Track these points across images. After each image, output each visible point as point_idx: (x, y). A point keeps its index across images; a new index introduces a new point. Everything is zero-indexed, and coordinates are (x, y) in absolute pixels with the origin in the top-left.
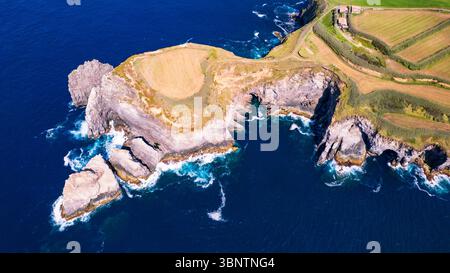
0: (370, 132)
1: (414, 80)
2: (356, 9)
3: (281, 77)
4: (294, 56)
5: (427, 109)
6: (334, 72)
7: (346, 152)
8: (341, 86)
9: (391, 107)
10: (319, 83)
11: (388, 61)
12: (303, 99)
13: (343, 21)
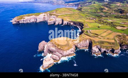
0: (100, 48)
1: (104, 39)
2: (90, 30)
3: (81, 41)
4: (82, 38)
5: (108, 43)
6: (90, 39)
7: (97, 53)
8: (92, 41)
9: (102, 43)
10: (88, 42)
11: (99, 36)
12: (85, 45)
13: (89, 32)
